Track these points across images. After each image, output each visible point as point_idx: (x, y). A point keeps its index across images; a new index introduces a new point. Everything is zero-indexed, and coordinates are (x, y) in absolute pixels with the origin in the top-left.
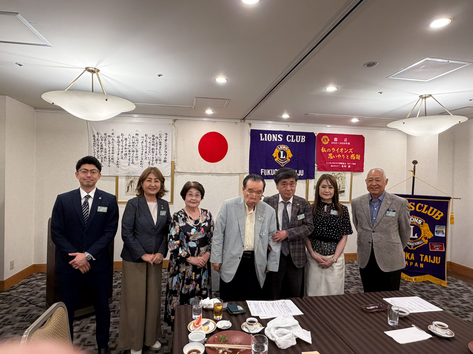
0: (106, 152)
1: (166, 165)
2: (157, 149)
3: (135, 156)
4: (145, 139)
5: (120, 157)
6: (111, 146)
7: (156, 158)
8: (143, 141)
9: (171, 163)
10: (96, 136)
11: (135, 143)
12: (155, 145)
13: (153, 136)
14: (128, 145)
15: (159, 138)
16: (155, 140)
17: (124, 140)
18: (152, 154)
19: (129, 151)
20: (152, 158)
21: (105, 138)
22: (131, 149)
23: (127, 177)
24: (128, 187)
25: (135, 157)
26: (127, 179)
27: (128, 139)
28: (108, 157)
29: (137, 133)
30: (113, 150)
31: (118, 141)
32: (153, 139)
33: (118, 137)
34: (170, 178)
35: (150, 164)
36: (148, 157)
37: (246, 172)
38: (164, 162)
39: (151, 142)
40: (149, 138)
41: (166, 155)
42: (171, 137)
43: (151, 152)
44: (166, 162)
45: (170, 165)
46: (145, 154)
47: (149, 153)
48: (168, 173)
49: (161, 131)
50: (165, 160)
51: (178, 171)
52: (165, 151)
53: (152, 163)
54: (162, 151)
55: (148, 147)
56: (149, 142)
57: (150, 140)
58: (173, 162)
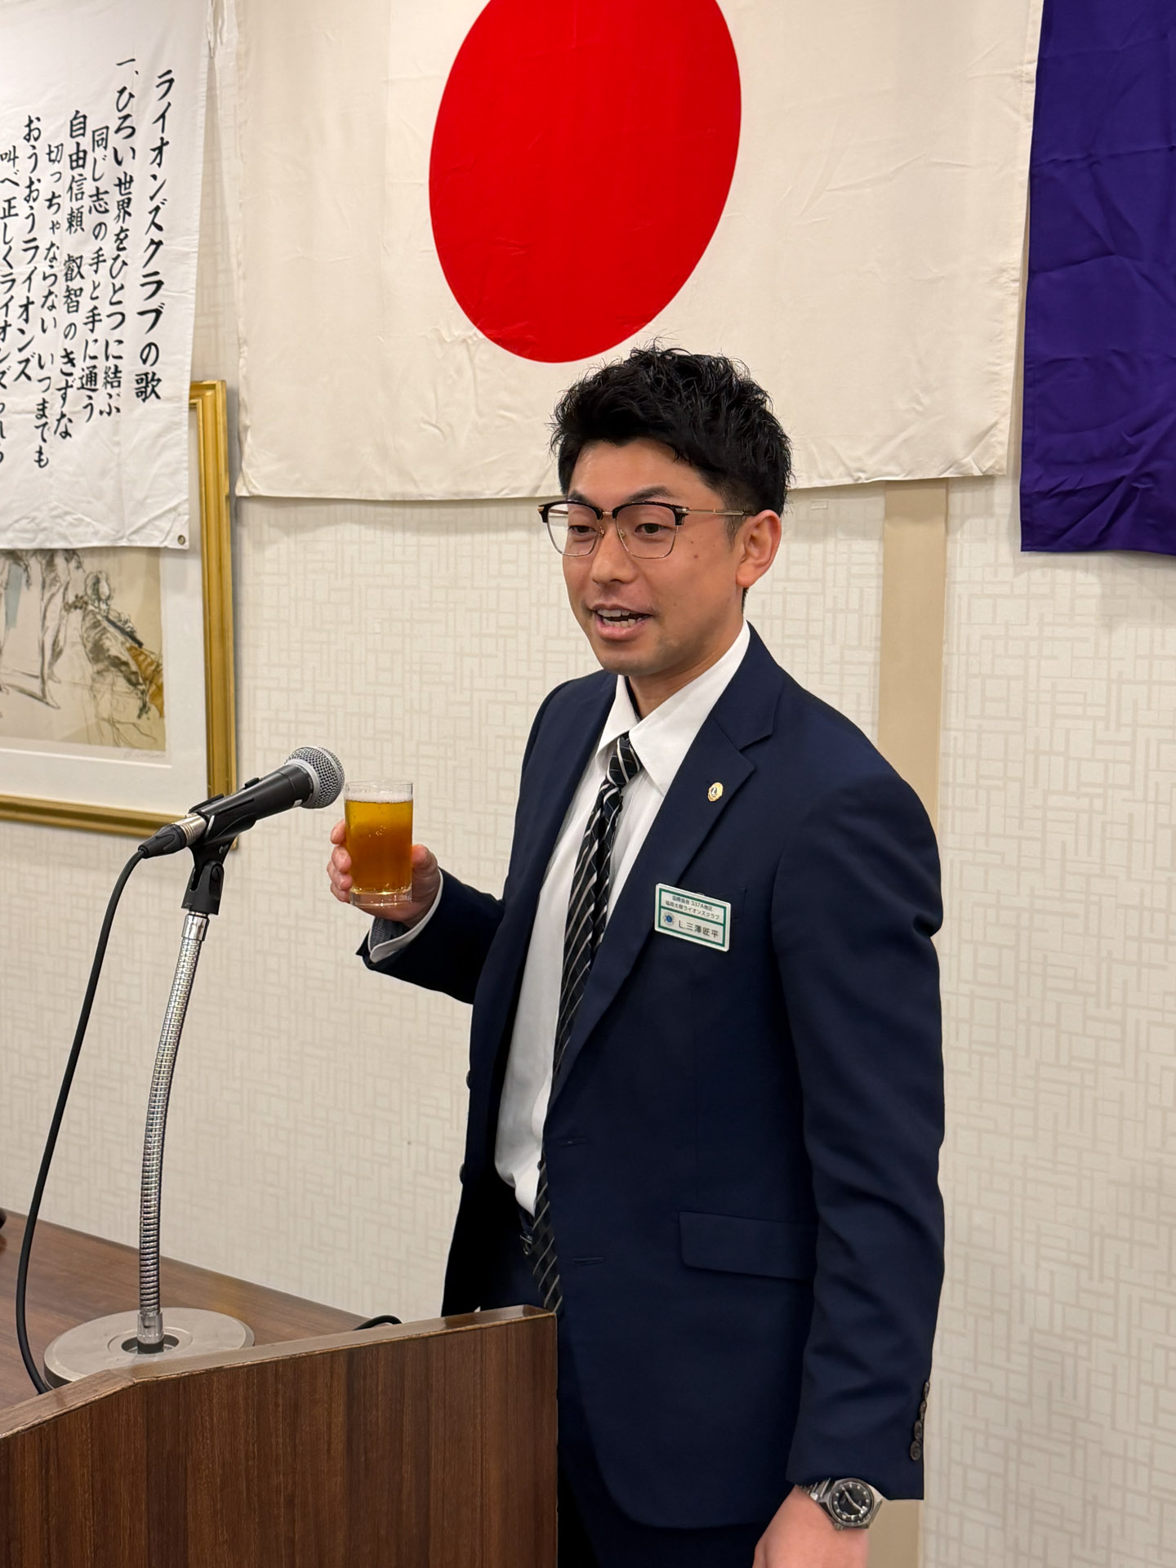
2: (98, 259)
4: (24, 164)
9: (186, 402)
12: (90, 220)
13: (78, 123)
15: (115, 140)
16: (87, 172)
18: (65, 318)
32: (79, 159)
34: (193, 569)
35: (46, 424)
36: (36, 357)
37: (968, 460)
38: (142, 392)
39: (59, 196)
40: (53, 156)
41: (153, 315)
42: (204, 110)
43: (60, 301)
44: (153, 395)
45: (178, 424)
46: (23, 326)
47: (48, 316)
48: (172, 516)
49: (133, 60)
50: (146, 374)
51: (256, 492)
52: (150, 269)
53: (59, 417)
54: (133, 277)
55: (42, 252)
56: (50, 200)
57: (58, 175)
58: (213, 387)
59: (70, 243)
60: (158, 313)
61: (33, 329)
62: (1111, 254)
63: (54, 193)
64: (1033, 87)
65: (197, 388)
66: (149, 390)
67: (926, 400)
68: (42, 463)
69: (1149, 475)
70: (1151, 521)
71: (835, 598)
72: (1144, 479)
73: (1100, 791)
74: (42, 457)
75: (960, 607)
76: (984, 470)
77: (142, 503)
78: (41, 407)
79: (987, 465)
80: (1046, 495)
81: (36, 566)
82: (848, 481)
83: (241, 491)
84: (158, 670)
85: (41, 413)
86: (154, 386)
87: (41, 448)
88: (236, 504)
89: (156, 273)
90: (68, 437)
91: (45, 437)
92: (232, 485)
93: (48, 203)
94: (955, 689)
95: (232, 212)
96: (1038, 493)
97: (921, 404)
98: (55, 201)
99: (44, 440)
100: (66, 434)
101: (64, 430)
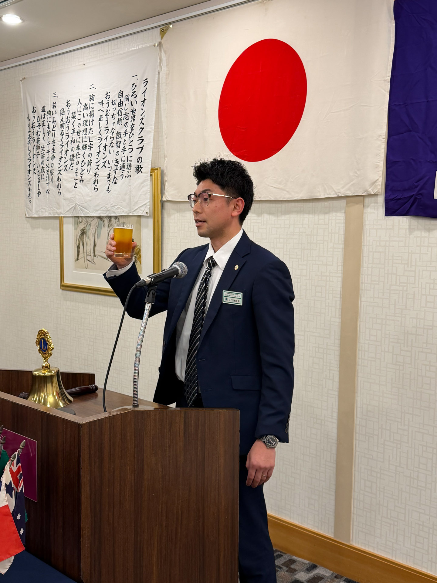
0: (43, 156)
1: (141, 181)
2: (126, 133)
3: (87, 159)
4: (105, 105)
5: (63, 167)
6: (51, 139)
7: (123, 162)
8: (101, 113)
9: (149, 174)
10: (31, 115)
11: (88, 124)
12: (124, 122)
13: (121, 94)
14: (76, 132)
15: (131, 99)
16: (123, 108)
17: (70, 119)
18: (115, 149)
19: (78, 148)
20: (114, 162)
21: (43, 120)
22: (81, 141)
23: (77, 219)
24: (78, 247)
25: (87, 163)
26: (76, 225)
27: (77, 114)
28: (46, 170)
29: (92, 92)
30: (54, 149)
31: (62, 123)
32: (121, 104)
33: (62, 113)
34: (150, 221)
35: (110, 180)
36: (108, 161)
37: (370, 190)
38: (137, 171)
39: (115, 115)
40: (113, 103)
41: (141, 149)
42: (156, 90)
43: (115, 145)
44: (140, 172)
45: (147, 180)
46: (104, 152)
47: (111, 149)
48: (145, 206)
49: (137, 75)
50: (139, 166)
51: (168, 199)
52: (140, 136)
53: (114, 178)
54: (135, 138)
55: (110, 131)
56: (112, 116)
57: (115, 109)
58: (157, 169)
59: (118, 128)
60: (142, 148)
61: (107, 153)
62: (411, 131)
63: (113, 114)
64: (389, 84)
65: (153, 170)
66: (139, 170)
67: (358, 173)
68: (109, 191)
69: (421, 194)
70: (421, 207)
71: (332, 229)
72: (419, 195)
73: (406, 285)
74: (109, 190)
75: (367, 232)
76: (375, 192)
77: (136, 203)
78: (109, 175)
79: (375, 191)
80: (392, 200)
81: (106, 221)
82: (336, 196)
83: (164, 199)
84: (140, 251)
85: (109, 177)
86: (140, 169)
87: (108, 187)
88: (163, 203)
89: (142, 137)
90: (116, 184)
91: (110, 184)
92: (162, 197)
93: (112, 117)
94: (365, 255)
95: (164, 119)
96: (390, 199)
97: (357, 174)
98: (114, 116)
99: (109, 185)
100: (116, 183)
101: (115, 182)
